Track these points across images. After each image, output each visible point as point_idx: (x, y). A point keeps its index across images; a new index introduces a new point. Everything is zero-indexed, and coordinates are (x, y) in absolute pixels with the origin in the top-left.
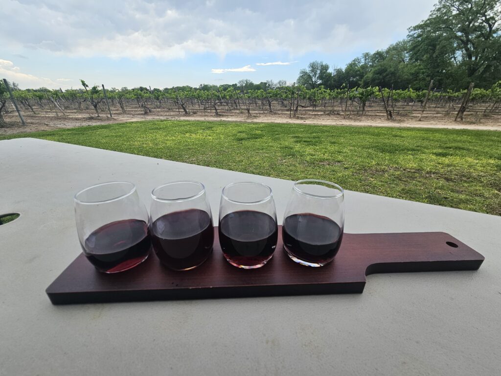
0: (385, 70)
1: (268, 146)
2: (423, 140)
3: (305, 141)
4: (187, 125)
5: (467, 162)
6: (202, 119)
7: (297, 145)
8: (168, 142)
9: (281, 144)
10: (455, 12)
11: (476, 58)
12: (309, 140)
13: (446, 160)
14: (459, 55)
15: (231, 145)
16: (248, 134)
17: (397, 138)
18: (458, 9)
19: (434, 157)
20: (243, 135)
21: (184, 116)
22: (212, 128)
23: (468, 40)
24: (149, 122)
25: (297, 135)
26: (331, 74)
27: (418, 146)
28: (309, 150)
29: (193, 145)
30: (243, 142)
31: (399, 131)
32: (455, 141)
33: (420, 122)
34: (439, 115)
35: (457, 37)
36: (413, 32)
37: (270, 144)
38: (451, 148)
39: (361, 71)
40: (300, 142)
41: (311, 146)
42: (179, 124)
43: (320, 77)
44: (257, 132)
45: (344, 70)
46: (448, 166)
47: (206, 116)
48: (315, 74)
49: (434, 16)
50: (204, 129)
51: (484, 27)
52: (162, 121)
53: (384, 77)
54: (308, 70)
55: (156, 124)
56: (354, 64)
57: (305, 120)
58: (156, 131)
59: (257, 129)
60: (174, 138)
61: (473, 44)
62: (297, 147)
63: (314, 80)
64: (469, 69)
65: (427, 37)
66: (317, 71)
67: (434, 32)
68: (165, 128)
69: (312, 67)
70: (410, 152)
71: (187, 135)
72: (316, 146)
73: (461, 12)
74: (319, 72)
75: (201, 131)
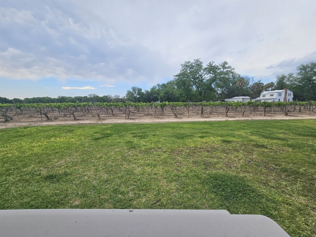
0: (168, 92)
1: (117, 142)
2: (193, 129)
3: (139, 136)
4: (50, 130)
5: (211, 140)
6: (63, 123)
7: (135, 139)
8: (35, 149)
9: (125, 140)
10: (189, 72)
11: (200, 89)
12: (140, 135)
13: (204, 140)
14: (194, 88)
15: (91, 145)
16: (101, 134)
17: (182, 129)
18: (190, 71)
19: (199, 139)
20: (98, 135)
21: (46, 121)
22: (73, 131)
23: (196, 82)
24: (12, 129)
25: (133, 132)
26: (143, 93)
27: (192, 133)
28: (142, 142)
29: (59, 148)
30: (99, 141)
31: (182, 124)
32: (204, 129)
33: (189, 118)
34: (195, 114)
35: (192, 81)
36: (175, 78)
37: (118, 140)
38: (204, 133)
39: (158, 92)
40: (136, 136)
41: (143, 139)
42: (43, 130)
43: (138, 94)
44: (108, 132)
45: (150, 91)
46: (206, 143)
47: (65, 120)
48: (135, 93)
49: (182, 72)
50: (66, 133)
51: (199, 78)
52: (25, 128)
53: (168, 96)
54: (131, 90)
55: (19, 132)
56: (154, 88)
57: (135, 120)
58: (20, 138)
59: (107, 129)
60: (40, 144)
61: (198, 84)
62: (135, 140)
63: (135, 95)
64: (199, 93)
65: (181, 80)
66: (136, 91)
67: (183, 78)
68: (30, 135)
69: (133, 89)
70: (189, 137)
71: (53, 139)
72: (145, 138)
73: (191, 72)
74: (137, 91)
75: (64, 135)
